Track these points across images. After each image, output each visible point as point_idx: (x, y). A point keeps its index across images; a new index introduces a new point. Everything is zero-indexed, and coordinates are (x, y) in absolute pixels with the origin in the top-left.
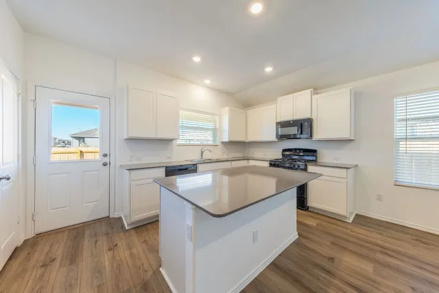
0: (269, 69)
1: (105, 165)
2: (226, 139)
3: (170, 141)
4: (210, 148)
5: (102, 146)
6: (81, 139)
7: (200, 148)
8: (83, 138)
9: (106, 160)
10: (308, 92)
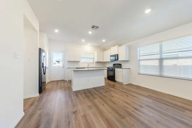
0: (104, 41)
1: (63, 67)
2: (96, 61)
3: (79, 61)
4: (90, 64)
5: (62, 63)
6: (58, 62)
7: (87, 64)
8: (59, 62)
9: (63, 66)
10: (117, 46)
